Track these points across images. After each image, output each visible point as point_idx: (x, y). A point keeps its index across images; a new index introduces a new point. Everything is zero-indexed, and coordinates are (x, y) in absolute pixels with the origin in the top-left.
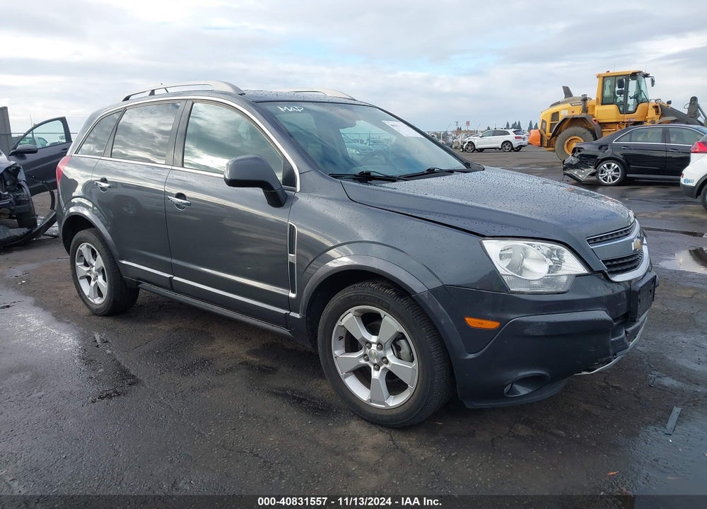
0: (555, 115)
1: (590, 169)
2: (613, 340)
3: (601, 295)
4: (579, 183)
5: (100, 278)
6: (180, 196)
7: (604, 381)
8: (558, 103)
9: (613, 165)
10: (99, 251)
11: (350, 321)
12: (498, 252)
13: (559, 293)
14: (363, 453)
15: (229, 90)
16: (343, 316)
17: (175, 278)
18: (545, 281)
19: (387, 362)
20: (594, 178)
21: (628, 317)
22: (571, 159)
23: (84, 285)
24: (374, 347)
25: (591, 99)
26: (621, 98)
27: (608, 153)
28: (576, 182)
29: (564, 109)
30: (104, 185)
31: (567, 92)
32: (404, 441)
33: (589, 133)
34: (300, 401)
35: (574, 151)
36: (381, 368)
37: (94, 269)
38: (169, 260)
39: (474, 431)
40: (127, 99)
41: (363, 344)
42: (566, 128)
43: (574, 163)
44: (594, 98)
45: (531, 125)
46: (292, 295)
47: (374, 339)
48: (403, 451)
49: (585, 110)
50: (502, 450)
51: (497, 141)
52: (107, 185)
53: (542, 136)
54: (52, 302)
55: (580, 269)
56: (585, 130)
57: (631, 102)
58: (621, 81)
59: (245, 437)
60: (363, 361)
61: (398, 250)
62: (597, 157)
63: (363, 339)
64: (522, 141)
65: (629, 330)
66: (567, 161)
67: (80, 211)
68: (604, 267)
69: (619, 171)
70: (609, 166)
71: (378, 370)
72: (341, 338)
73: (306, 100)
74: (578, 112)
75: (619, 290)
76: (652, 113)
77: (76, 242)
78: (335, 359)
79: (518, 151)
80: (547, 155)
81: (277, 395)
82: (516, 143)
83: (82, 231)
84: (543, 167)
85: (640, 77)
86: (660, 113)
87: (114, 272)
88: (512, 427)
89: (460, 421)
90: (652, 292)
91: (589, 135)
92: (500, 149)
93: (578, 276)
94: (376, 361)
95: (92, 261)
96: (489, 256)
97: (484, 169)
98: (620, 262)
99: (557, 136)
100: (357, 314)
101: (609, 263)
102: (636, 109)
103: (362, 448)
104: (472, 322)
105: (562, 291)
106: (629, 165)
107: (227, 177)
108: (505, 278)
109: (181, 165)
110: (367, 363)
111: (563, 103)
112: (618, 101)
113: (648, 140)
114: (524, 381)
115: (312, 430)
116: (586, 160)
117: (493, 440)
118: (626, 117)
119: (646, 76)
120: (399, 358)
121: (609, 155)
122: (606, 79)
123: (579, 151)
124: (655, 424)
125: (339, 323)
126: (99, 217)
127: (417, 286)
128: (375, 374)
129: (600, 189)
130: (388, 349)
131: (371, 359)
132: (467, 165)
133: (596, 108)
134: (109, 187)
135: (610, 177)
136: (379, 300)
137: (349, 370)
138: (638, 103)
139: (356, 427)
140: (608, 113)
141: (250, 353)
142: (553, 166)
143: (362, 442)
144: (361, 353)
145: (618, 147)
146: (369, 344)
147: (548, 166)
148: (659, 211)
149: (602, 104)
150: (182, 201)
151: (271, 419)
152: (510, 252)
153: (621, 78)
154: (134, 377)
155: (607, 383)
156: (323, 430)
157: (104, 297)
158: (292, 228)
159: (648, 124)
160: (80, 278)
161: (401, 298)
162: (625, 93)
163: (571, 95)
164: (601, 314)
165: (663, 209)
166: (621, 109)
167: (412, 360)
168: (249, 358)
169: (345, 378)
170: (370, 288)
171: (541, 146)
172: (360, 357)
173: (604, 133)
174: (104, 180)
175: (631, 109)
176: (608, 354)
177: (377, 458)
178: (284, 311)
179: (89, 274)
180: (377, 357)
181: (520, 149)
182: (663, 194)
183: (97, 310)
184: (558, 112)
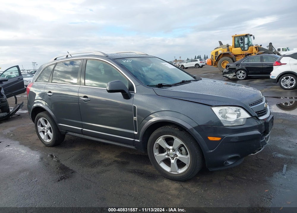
0: (217, 53)
1: (233, 74)
2: (261, 141)
3: (256, 125)
4: (229, 80)
5: (49, 132)
6: (85, 97)
7: (256, 157)
8: (218, 48)
9: (242, 71)
10: (48, 121)
11: (160, 141)
12: (218, 112)
13: (241, 125)
14: (172, 192)
15: (102, 55)
16: (157, 139)
17: (84, 129)
18: (236, 121)
19: (177, 156)
20: (235, 77)
21: (266, 132)
22: (226, 70)
23: (41, 135)
24: (171, 151)
25: (230, 46)
26: (242, 45)
27: (240, 67)
28: (228, 79)
29: (220, 50)
30: (50, 94)
31: (221, 43)
32: (186, 186)
33: (231, 59)
34: (142, 174)
35: (226, 67)
36: (175, 158)
37: (46, 128)
38: (81, 122)
39: (212, 180)
40: (56, 59)
41: (166, 150)
42: (222, 58)
43: (227, 72)
44: (231, 45)
45: (205, 56)
46: (136, 133)
47: (171, 147)
48: (187, 189)
49: (228, 50)
50: (224, 186)
51: (193, 64)
52: (52, 94)
53: (212, 61)
54: (27, 142)
55: (248, 116)
56: (229, 58)
57: (246, 46)
58: (242, 38)
59: (124, 189)
60: (167, 157)
61: (179, 113)
62: (236, 69)
63: (167, 148)
64: (203, 63)
65: (266, 137)
66: (224, 71)
67: (39, 105)
68: (256, 115)
69: (245, 74)
70: (241, 72)
71: (173, 159)
72: (157, 148)
73: (132, 57)
74: (226, 51)
75: (262, 123)
76: (255, 50)
77: (38, 117)
78: (155, 156)
79: (201, 67)
80: (215, 69)
81: (132, 172)
82: (200, 65)
83: (40, 113)
84: (214, 73)
85: (249, 36)
86: (258, 50)
87: (56, 129)
88: (226, 177)
89: (206, 176)
90: (272, 122)
91: (231, 60)
92: (194, 67)
93: (247, 118)
94: (172, 156)
95: (45, 125)
96: (215, 113)
97: (201, 79)
98: (261, 112)
99: (218, 61)
100: (163, 138)
101: (257, 113)
102: (248, 49)
103: (171, 190)
104: (211, 138)
105: (242, 124)
106: (248, 71)
107: (108, 89)
108: (221, 121)
109: (84, 85)
110: (169, 157)
111: (219, 48)
112: (241, 46)
113: (255, 61)
114: (231, 159)
115: (150, 184)
116: (231, 70)
117: (220, 182)
118: (245, 52)
119: (251, 35)
120: (182, 154)
121: (240, 68)
122: (235, 38)
123: (228, 67)
124: (278, 172)
125: (156, 142)
126: (48, 107)
127: (188, 127)
128: (172, 161)
129: (238, 81)
130: (177, 151)
131: (170, 155)
132: (194, 77)
133: (233, 49)
134: (53, 95)
135: (241, 76)
136: (173, 132)
137: (161, 160)
138: (249, 46)
139: (166, 182)
140: (237, 51)
141: (116, 157)
142: (217, 73)
143: (170, 187)
144: (166, 153)
145: (243, 65)
146: (169, 150)
147: (215, 73)
148: (263, 89)
149: (235, 47)
150: (86, 99)
151: (132, 182)
152: (222, 111)
153: (241, 37)
154: (72, 170)
155: (257, 158)
156: (154, 184)
157: (51, 139)
158: (135, 107)
159: (253, 55)
160: (40, 132)
161: (181, 131)
162: (243, 43)
163: (222, 44)
164: (257, 132)
165: (264, 88)
166: (242, 49)
167: (187, 154)
168: (117, 159)
169: (160, 163)
170: (169, 128)
171: (212, 65)
172: (166, 155)
173: (237, 59)
174: (50, 92)
175: (246, 49)
176: (260, 147)
177: (178, 193)
178: (132, 139)
179: (43, 130)
180: (173, 154)
181: (203, 67)
182: (263, 82)
183: (48, 144)
184: (218, 52)
